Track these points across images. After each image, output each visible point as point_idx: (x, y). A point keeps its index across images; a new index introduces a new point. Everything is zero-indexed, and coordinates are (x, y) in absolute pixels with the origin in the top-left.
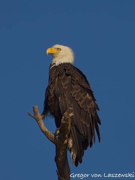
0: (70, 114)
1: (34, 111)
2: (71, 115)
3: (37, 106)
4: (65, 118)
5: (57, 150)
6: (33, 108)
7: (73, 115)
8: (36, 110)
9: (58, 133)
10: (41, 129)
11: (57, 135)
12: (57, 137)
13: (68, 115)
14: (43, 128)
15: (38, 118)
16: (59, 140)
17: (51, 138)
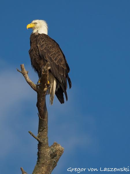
0: (48, 67)
3: (23, 64)
5: (39, 97)
8: (23, 67)
14: (28, 80)
15: (24, 73)
16: (40, 89)
17: (34, 87)
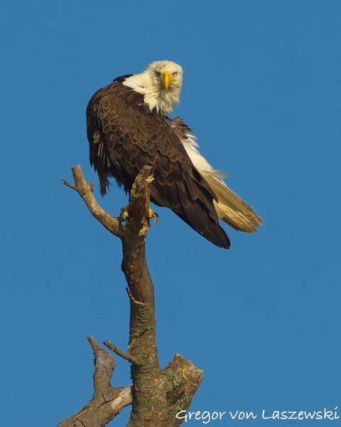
0: (147, 178)
1: (74, 175)
2: (150, 179)
3: (79, 166)
4: (138, 186)
5: (126, 249)
6: (73, 170)
7: (153, 179)
8: (79, 175)
9: (126, 217)
10: (91, 211)
11: (124, 221)
12: (124, 223)
13: (143, 180)
14: (95, 209)
15: (83, 189)
16: (128, 231)
17: (112, 227)
